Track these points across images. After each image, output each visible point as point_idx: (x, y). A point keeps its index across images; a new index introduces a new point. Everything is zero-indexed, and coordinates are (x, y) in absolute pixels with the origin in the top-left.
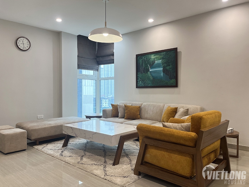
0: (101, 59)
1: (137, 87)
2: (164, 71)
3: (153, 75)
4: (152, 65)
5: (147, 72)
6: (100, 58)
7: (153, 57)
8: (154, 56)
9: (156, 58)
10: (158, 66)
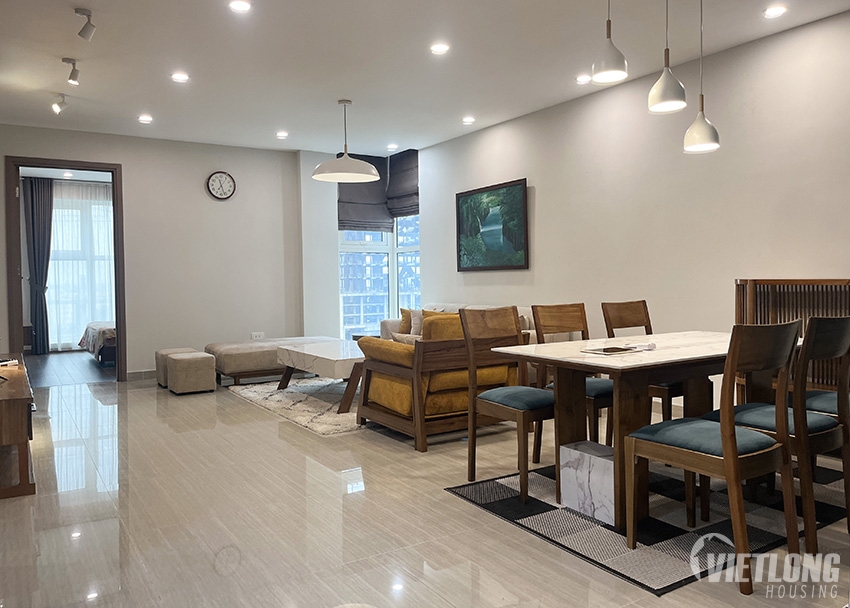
0: (396, 204)
1: (460, 269)
2: (506, 231)
3: (487, 239)
4: (485, 218)
5: (476, 235)
6: (395, 200)
7: (485, 199)
8: (488, 197)
9: (491, 200)
10: (495, 222)
